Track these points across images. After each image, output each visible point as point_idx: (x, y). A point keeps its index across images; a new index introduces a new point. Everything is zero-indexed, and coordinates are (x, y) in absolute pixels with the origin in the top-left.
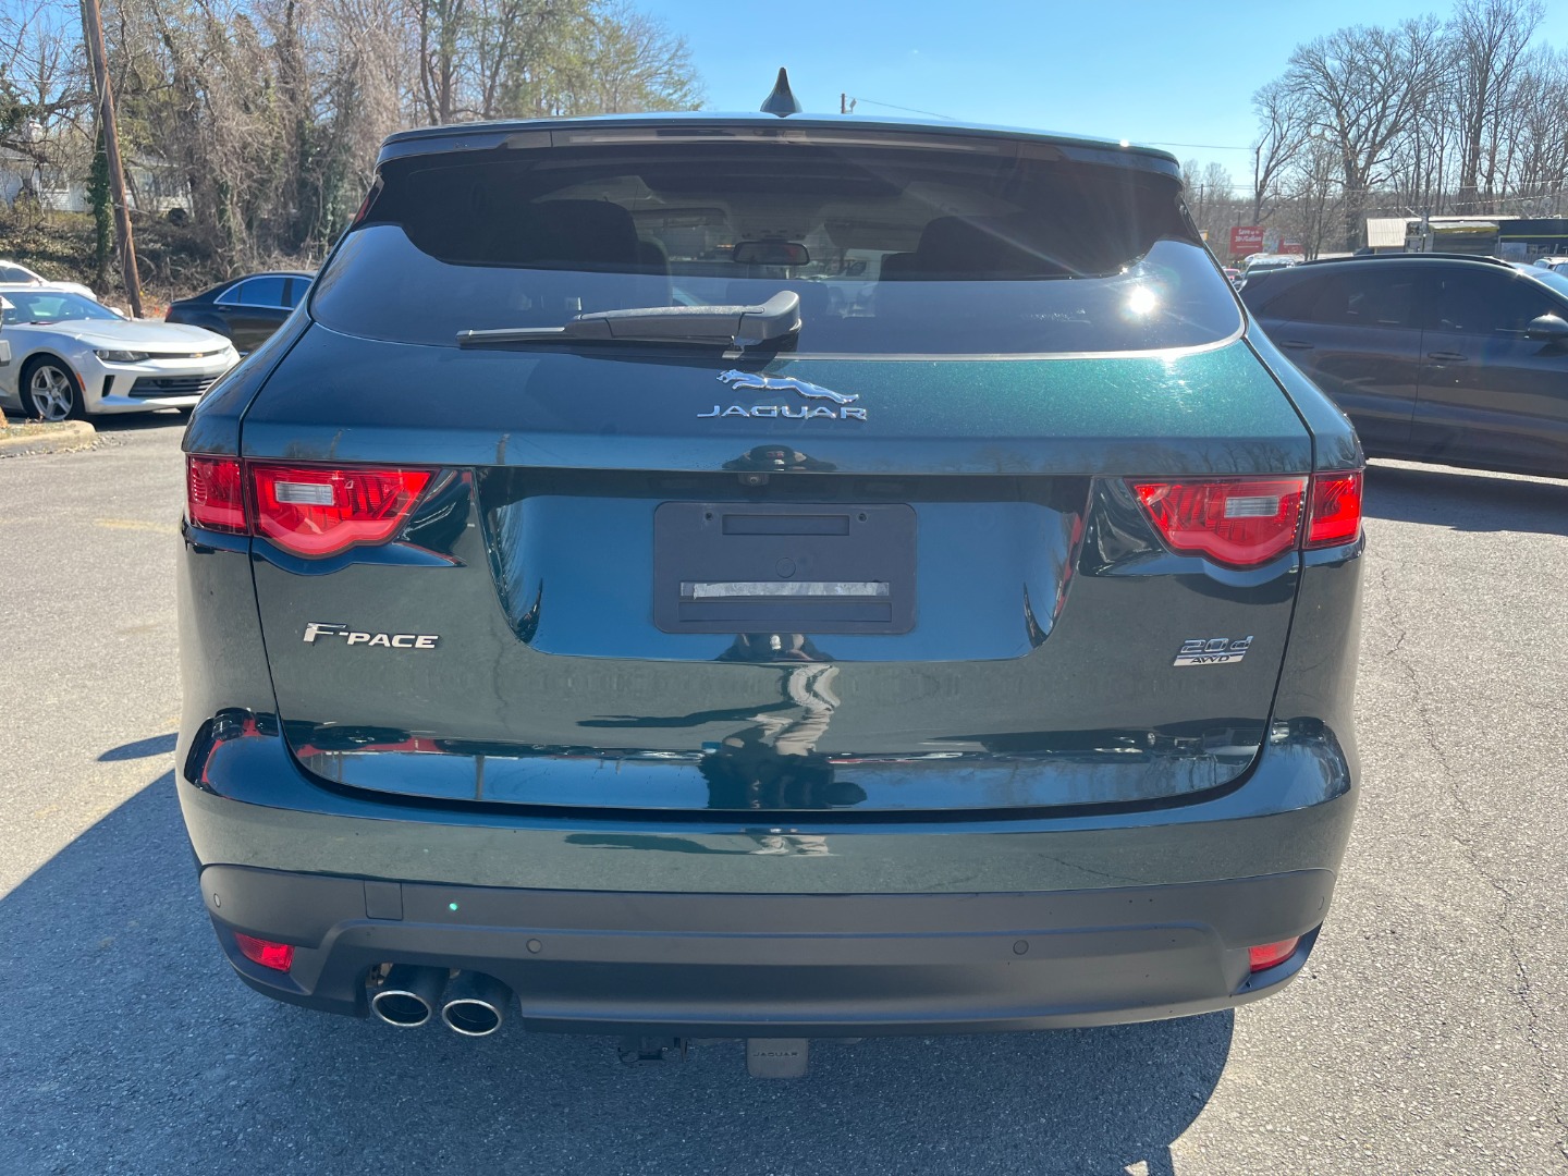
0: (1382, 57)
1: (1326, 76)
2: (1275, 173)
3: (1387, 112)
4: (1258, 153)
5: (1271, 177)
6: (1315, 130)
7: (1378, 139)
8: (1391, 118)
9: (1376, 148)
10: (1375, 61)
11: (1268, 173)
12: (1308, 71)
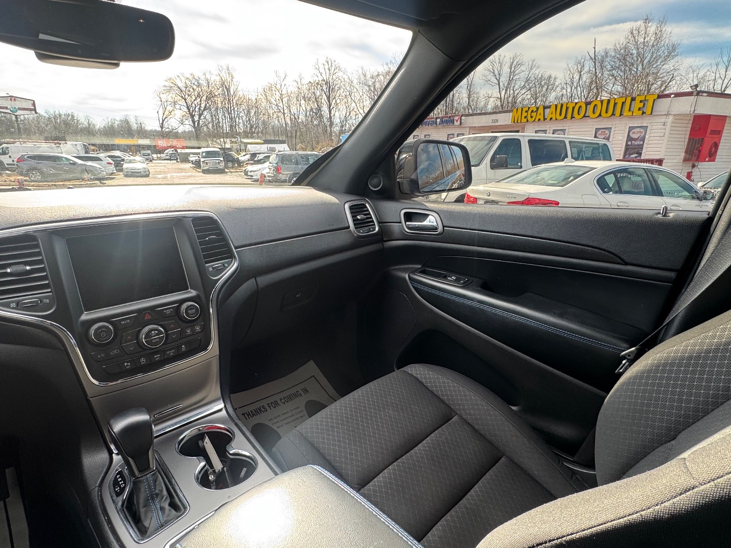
0: (196, 83)
1: (179, 88)
2: (166, 120)
3: (202, 102)
4: (158, 112)
5: (165, 122)
6: (178, 106)
7: (201, 112)
8: (203, 105)
9: (200, 116)
10: (194, 84)
11: (163, 121)
12: (172, 85)
